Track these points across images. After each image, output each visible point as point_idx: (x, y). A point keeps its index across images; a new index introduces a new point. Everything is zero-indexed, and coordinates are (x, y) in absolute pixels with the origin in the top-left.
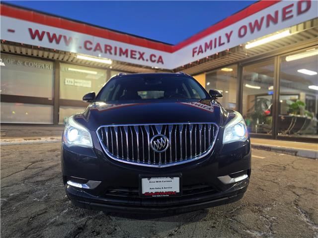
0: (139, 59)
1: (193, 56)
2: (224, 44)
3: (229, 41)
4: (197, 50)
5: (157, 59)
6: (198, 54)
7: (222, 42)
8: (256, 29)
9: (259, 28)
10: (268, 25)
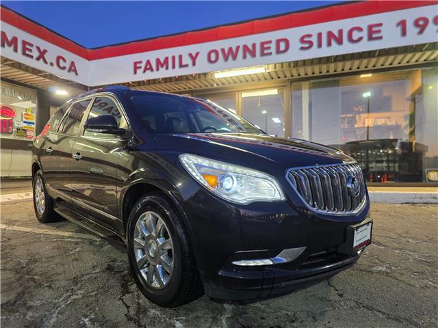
0: (38, 59)
1: (135, 72)
2: (187, 66)
3: (194, 64)
4: (143, 65)
5: (67, 65)
6: (144, 71)
7: (183, 64)
8: (230, 58)
9: (235, 58)
10: (245, 57)
